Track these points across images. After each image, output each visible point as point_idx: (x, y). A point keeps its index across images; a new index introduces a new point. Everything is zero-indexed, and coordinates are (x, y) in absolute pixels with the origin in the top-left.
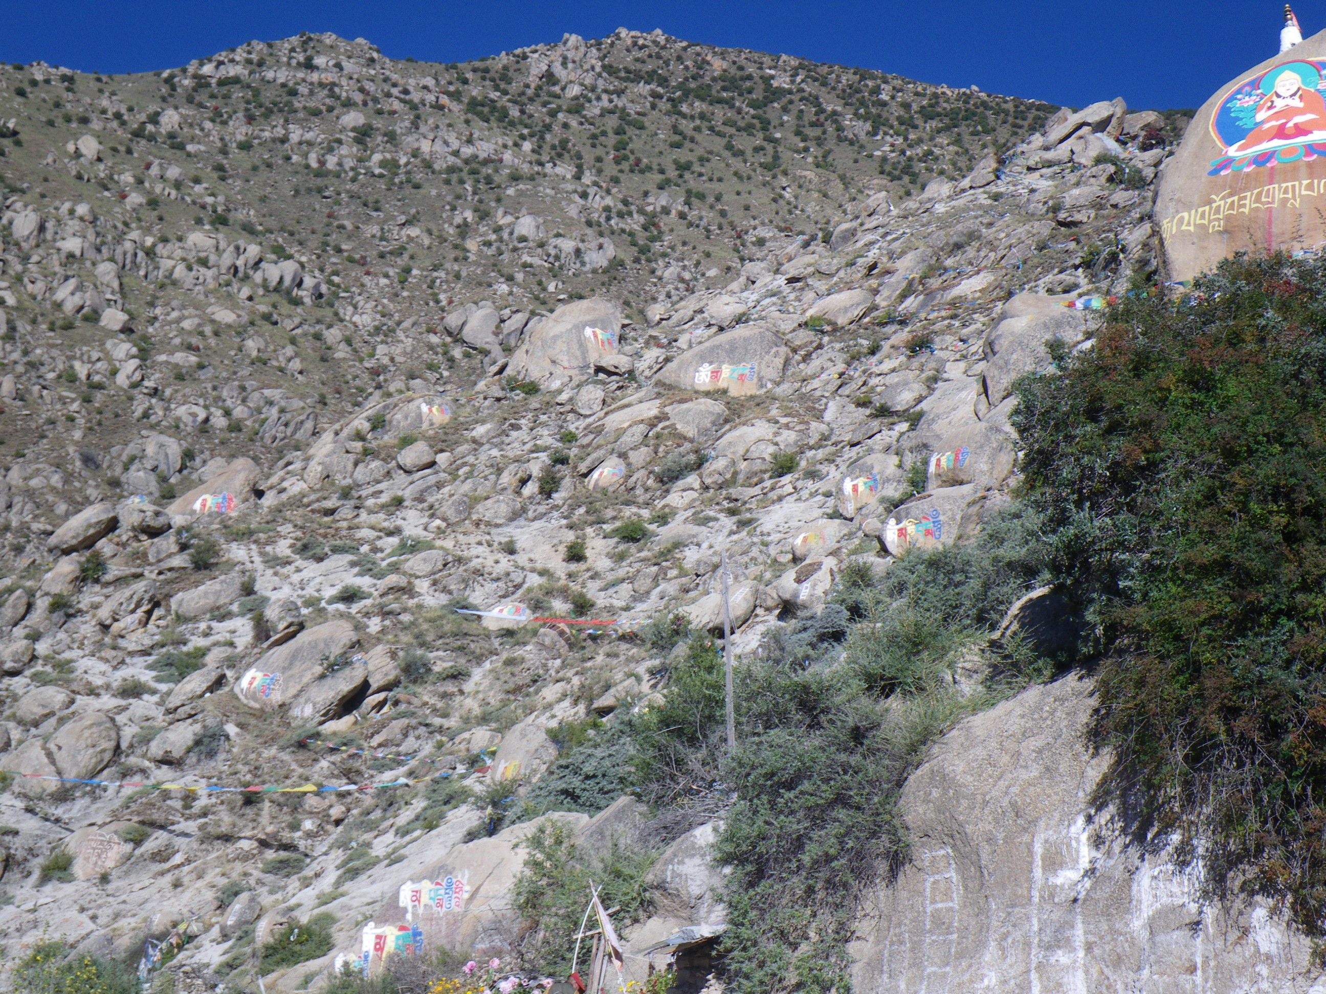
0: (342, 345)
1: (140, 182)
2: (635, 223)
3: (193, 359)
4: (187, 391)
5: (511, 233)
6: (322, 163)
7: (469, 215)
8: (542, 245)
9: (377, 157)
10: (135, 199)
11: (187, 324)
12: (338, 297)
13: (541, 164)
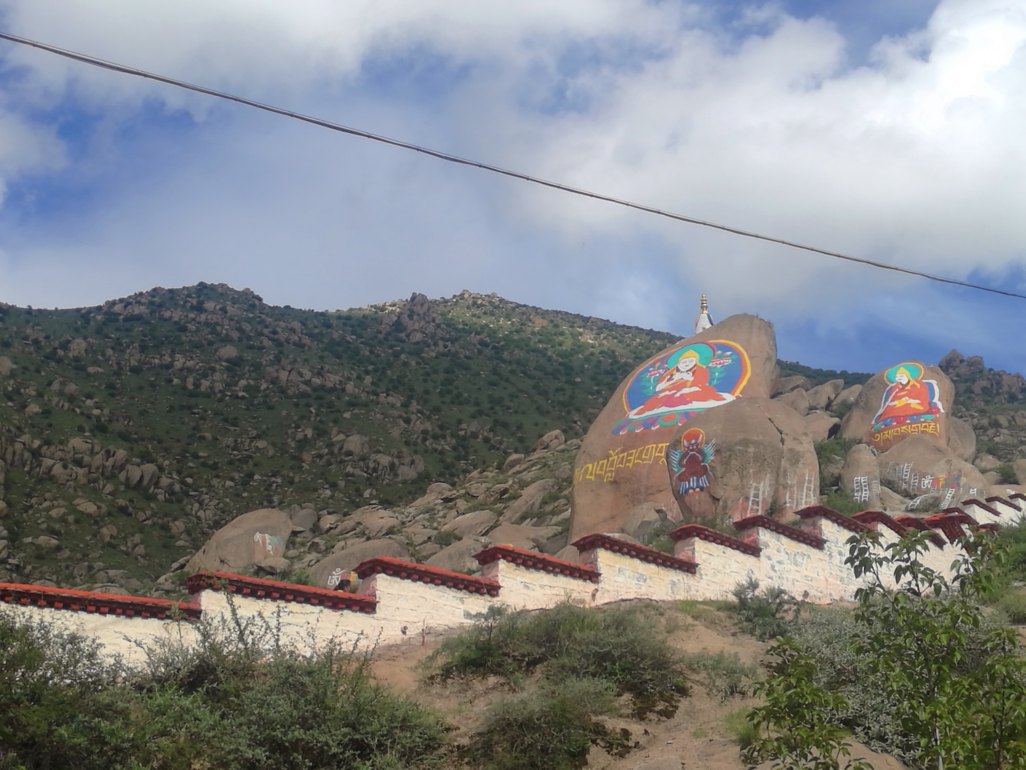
0: (184, 536)
1: (40, 395)
2: (446, 445)
3: (54, 542)
4: (45, 568)
5: (341, 448)
6: (197, 385)
7: (309, 433)
8: (363, 459)
9: (243, 383)
10: (34, 408)
11: (54, 513)
12: (188, 495)
13: (377, 395)
